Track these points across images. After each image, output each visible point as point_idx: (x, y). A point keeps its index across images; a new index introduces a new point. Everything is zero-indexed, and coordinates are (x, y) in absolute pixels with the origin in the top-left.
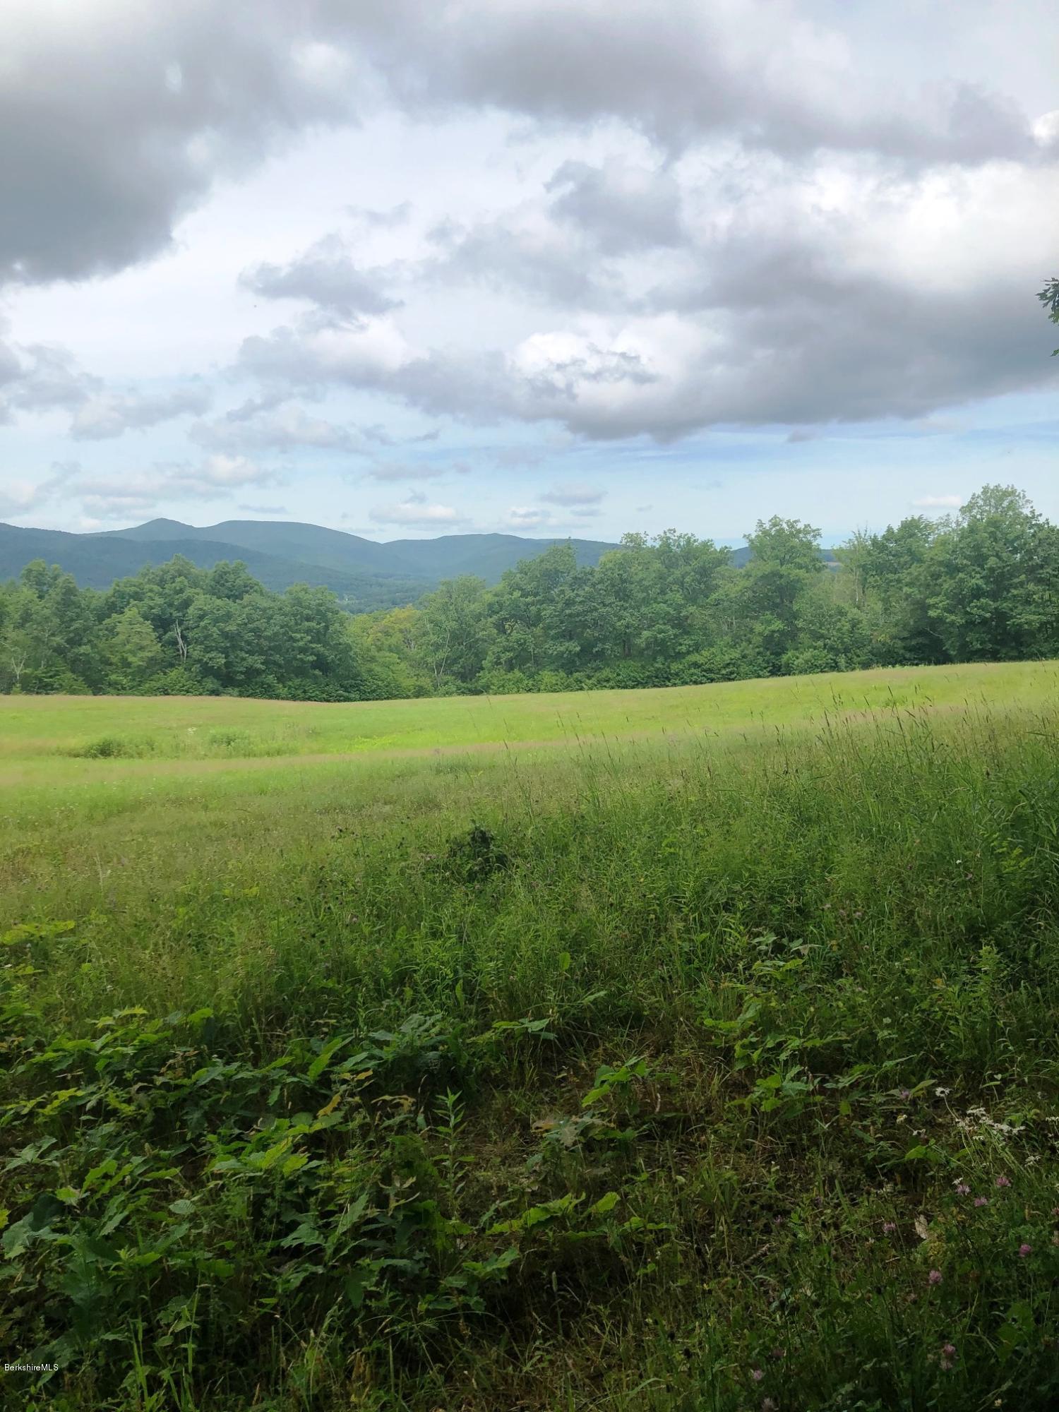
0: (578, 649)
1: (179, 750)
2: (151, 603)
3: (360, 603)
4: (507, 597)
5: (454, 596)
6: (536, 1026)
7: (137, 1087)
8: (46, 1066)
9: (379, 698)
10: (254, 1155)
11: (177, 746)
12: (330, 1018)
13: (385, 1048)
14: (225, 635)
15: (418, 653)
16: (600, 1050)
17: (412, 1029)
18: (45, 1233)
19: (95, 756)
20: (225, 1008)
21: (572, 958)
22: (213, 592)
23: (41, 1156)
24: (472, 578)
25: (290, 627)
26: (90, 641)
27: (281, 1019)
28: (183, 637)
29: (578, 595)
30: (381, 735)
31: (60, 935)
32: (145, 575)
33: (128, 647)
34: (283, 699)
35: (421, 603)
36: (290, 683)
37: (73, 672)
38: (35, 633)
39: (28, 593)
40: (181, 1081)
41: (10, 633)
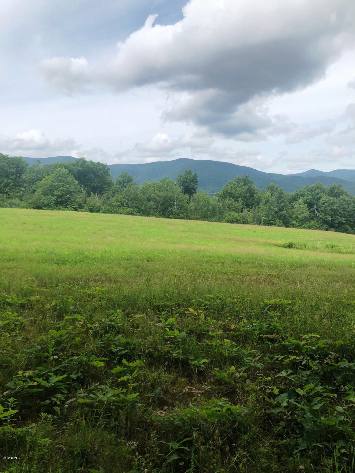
1: (314, 248)
2: (307, 198)
7: (318, 361)
8: (285, 346)
14: (332, 210)
18: (292, 401)
19: (286, 247)
20: (348, 342)
22: (329, 194)
23: (288, 376)
26: (286, 210)
28: (317, 210)
31: (288, 304)
32: (306, 189)
33: (298, 212)
37: (280, 219)
38: (269, 206)
39: (268, 194)
40: (333, 364)
41: (262, 206)
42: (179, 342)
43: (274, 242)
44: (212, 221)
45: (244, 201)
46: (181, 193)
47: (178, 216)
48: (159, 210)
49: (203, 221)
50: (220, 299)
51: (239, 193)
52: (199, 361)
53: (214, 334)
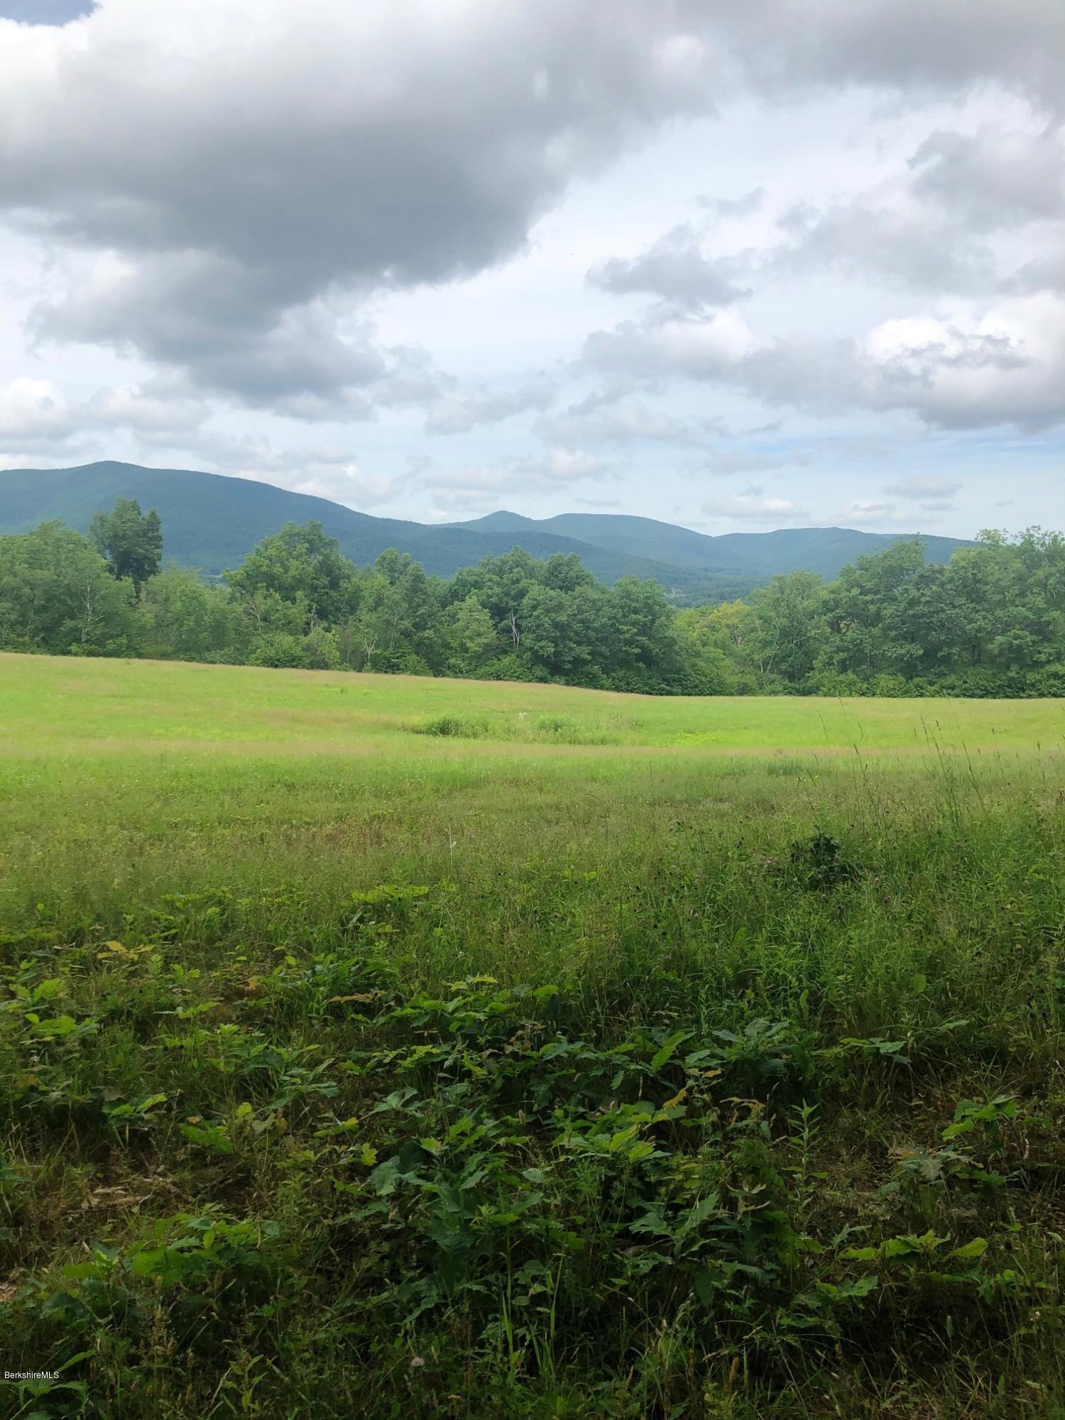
0: (921, 652)
1: (510, 733)
2: (490, 592)
3: (687, 597)
4: (844, 594)
5: (787, 591)
6: (888, 1047)
7: (488, 1052)
8: (404, 1021)
9: (701, 693)
10: (600, 1136)
11: (509, 730)
12: (670, 1010)
13: (727, 1048)
14: (556, 625)
15: (744, 650)
16: (959, 1082)
17: (758, 1033)
18: (410, 1177)
19: (435, 734)
20: (569, 987)
21: (928, 981)
22: (547, 583)
23: (404, 1105)
24: (808, 573)
25: (616, 619)
26: (433, 626)
27: (623, 1005)
28: (518, 626)
29: (923, 595)
30: (704, 731)
31: (418, 898)
32: (485, 565)
33: (467, 633)
34: (607, 689)
35: (750, 599)
36: (614, 675)
37: (417, 654)
38: (386, 616)
39: (381, 579)
40: (528, 1053)
41: (365, 616)
42: (70, 1052)
43: (399, 719)
44: (214, 663)
45: (313, 601)
46: (107, 574)
47: (98, 648)
48: (33, 627)
49: (183, 663)
50: (220, 903)
51: (294, 577)
52: (137, 1105)
53: (190, 1013)
